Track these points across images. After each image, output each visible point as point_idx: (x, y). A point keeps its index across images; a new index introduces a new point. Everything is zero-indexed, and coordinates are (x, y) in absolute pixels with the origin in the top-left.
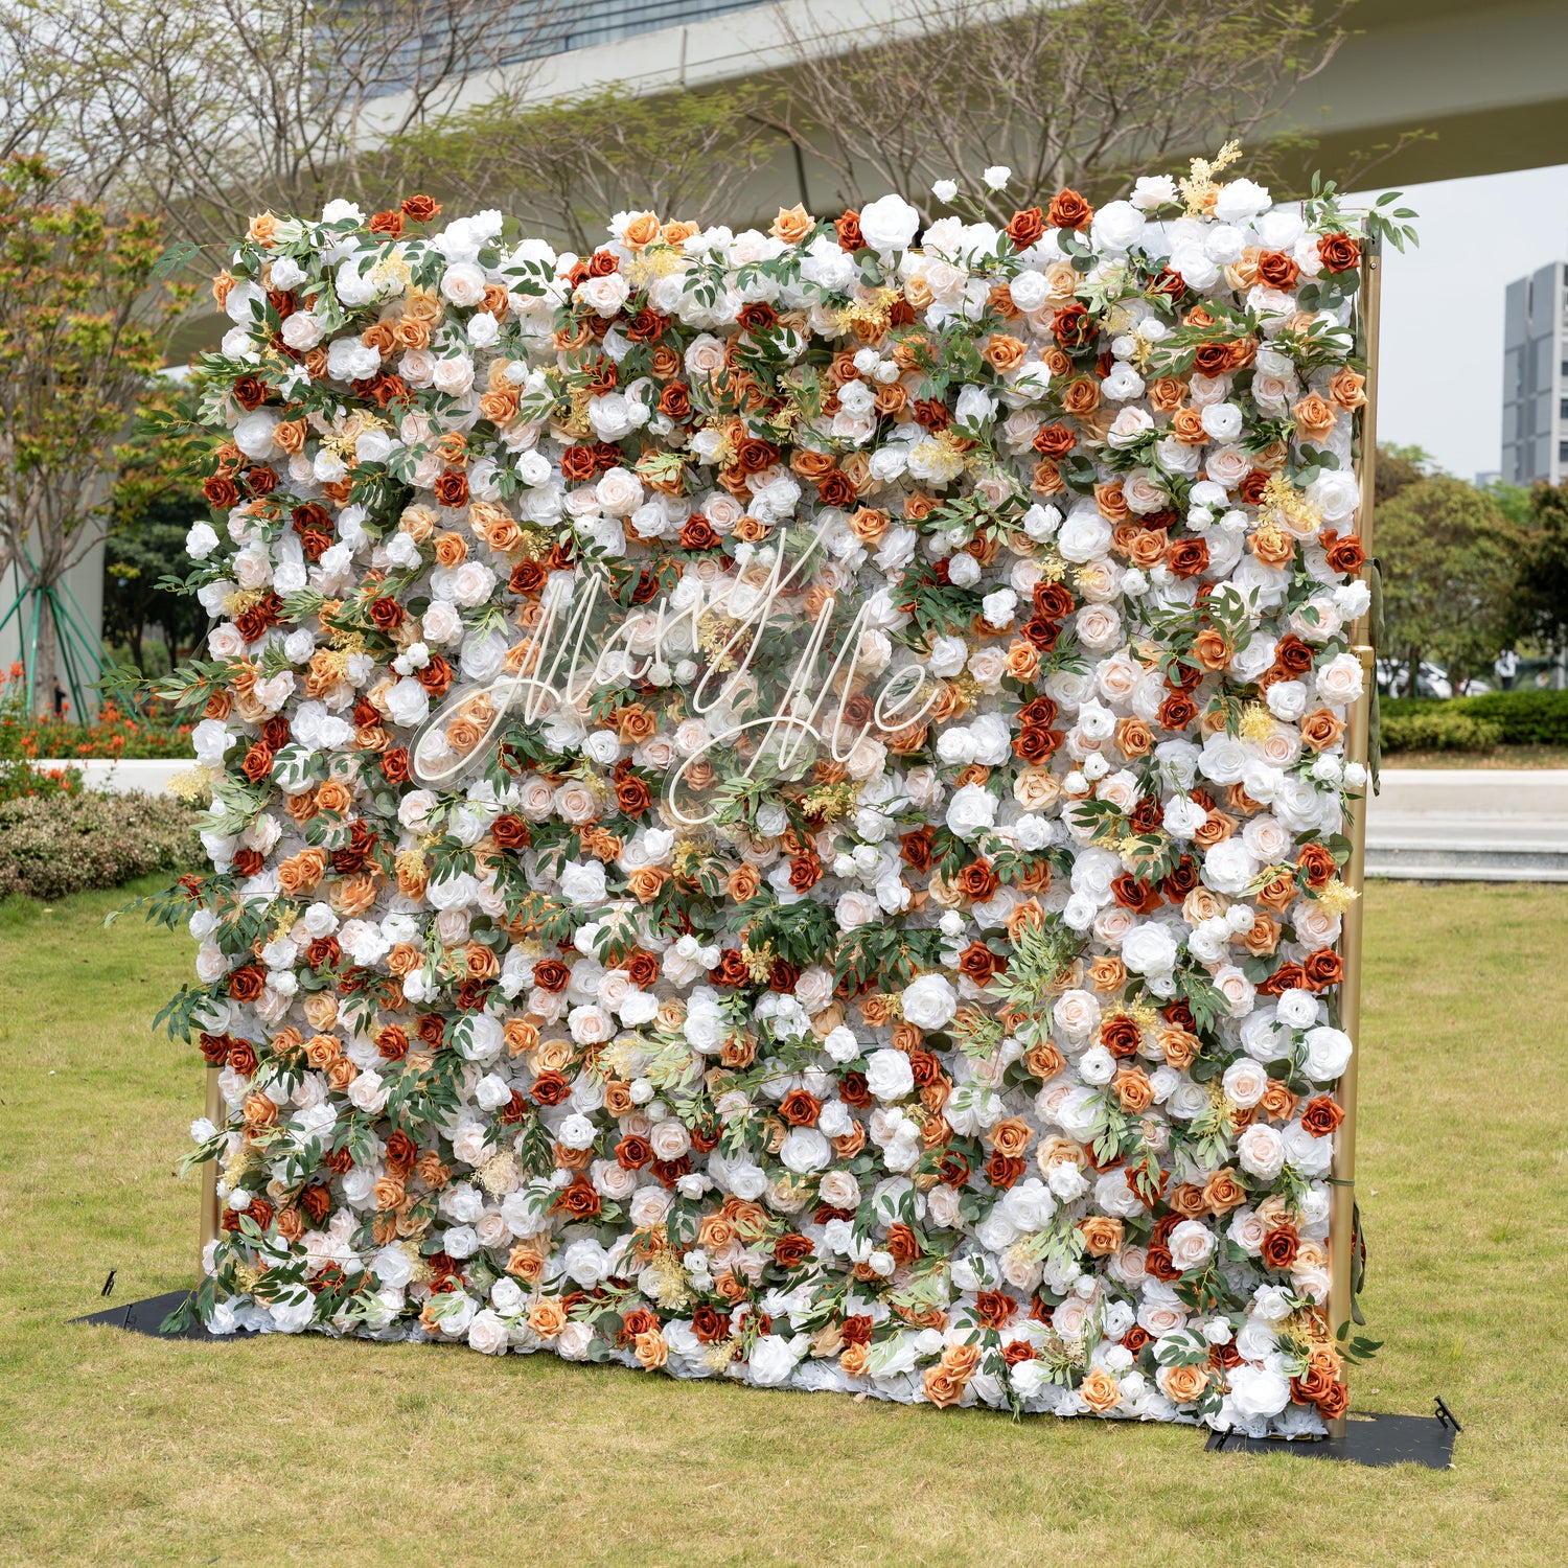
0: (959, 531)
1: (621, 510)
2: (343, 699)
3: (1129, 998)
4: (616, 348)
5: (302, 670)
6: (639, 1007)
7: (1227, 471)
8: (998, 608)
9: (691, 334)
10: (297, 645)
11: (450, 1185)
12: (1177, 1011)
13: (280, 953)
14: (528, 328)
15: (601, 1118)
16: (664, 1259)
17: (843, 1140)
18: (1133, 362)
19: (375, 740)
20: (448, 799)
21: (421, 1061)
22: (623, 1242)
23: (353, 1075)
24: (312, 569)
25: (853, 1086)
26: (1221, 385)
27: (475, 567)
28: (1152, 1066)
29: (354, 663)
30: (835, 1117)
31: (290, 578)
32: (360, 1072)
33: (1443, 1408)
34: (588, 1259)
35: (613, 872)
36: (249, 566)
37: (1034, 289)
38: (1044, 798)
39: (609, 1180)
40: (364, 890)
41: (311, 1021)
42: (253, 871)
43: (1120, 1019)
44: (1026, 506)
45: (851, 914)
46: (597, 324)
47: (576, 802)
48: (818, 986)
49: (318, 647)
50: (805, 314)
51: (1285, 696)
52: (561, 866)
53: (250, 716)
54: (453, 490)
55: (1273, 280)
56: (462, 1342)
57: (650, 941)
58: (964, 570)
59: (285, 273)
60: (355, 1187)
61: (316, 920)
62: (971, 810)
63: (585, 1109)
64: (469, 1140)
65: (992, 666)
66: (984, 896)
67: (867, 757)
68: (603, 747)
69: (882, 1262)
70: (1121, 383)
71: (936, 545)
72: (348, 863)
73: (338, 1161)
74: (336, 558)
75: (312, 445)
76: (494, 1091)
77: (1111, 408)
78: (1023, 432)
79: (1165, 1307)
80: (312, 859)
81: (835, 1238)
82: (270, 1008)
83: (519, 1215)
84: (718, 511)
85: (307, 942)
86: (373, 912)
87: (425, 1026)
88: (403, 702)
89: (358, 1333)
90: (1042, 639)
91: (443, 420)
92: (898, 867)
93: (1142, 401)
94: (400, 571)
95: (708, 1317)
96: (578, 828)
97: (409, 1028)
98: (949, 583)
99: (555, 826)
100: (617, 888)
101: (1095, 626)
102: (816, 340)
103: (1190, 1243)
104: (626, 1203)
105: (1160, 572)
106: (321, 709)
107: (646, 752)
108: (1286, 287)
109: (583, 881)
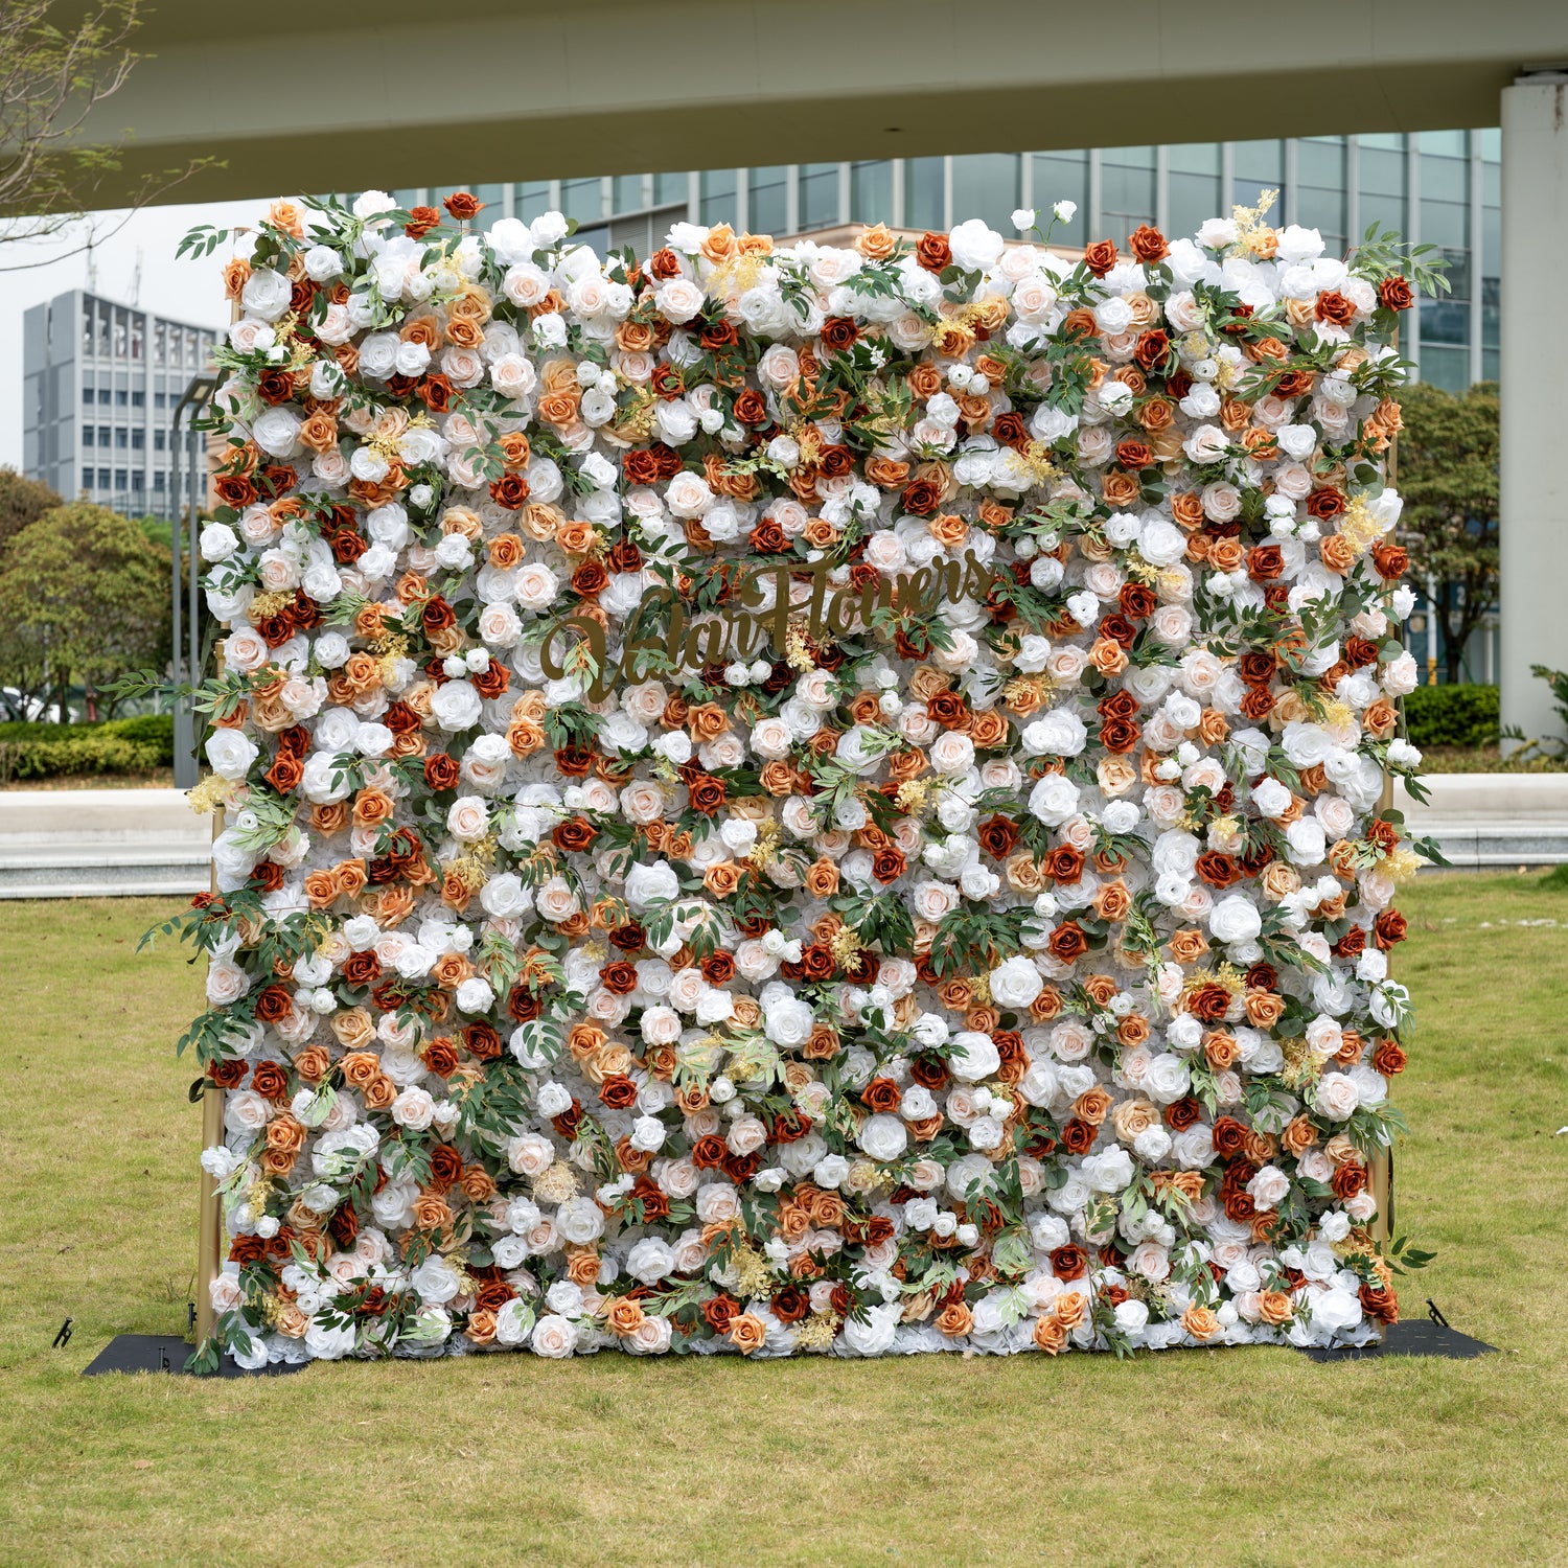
0: (1052, 535)
1: (695, 514)
2: (380, 706)
3: (1216, 966)
4: (682, 353)
5: (334, 675)
6: (715, 1004)
7: (1293, 486)
8: (1084, 608)
9: (765, 343)
10: (332, 648)
11: (499, 1200)
12: (1261, 975)
13: (314, 972)
14: (589, 331)
15: (670, 1116)
16: (743, 1253)
17: (921, 1124)
18: (1213, 384)
19: (416, 748)
20: (498, 804)
21: (470, 1071)
22: (691, 1238)
23: (394, 1093)
24: (344, 570)
25: (932, 1068)
26: (1288, 409)
27: (539, 568)
28: (1230, 1026)
29: (397, 668)
30: (918, 1102)
31: (324, 580)
32: (400, 1090)
33: (1434, 1309)
34: (651, 1258)
35: (683, 872)
36: (279, 567)
37: (1118, 314)
38: (1124, 785)
39: (674, 1180)
40: (405, 900)
41: (341, 1038)
42: (278, 885)
43: (1209, 986)
44: (1107, 514)
45: (932, 903)
46: (663, 328)
47: (644, 804)
48: (900, 975)
49: (354, 651)
50: (885, 326)
51: (1356, 687)
52: (628, 868)
53: (273, 725)
54: (511, 492)
55: (1336, 316)
56: (524, 1350)
57: (726, 940)
58: (1047, 573)
59: (321, 263)
60: (391, 1208)
61: (360, 932)
62: (1055, 799)
63: (654, 1110)
64: (529, 1151)
65: (1071, 663)
66: (1072, 879)
67: (955, 750)
68: (675, 746)
69: (968, 1234)
70: (1201, 401)
71: (1025, 548)
72: (387, 871)
73: (373, 1180)
74: (377, 561)
75: (346, 441)
76: (554, 1098)
77: (1190, 425)
78: (1099, 449)
79: (1234, 1243)
80: (355, 870)
81: (921, 1214)
82: (299, 1028)
83: (581, 1220)
84: (787, 515)
85: (344, 956)
86: (410, 924)
87: (473, 1038)
88: (453, 706)
89: (399, 1354)
90: (1122, 637)
91: (496, 420)
92: (976, 854)
93: (1218, 420)
94: (446, 573)
95: (789, 1300)
96: (643, 828)
97: (456, 1041)
98: (1030, 583)
99: (618, 828)
100: (689, 886)
101: (1172, 624)
102: (895, 354)
103: (1269, 1186)
104: (692, 1200)
105: (1241, 575)
106: (351, 716)
107: (715, 750)
108: (1344, 323)
109: (652, 881)
